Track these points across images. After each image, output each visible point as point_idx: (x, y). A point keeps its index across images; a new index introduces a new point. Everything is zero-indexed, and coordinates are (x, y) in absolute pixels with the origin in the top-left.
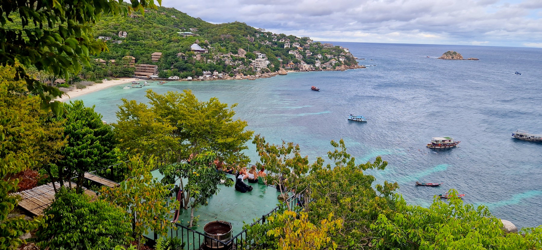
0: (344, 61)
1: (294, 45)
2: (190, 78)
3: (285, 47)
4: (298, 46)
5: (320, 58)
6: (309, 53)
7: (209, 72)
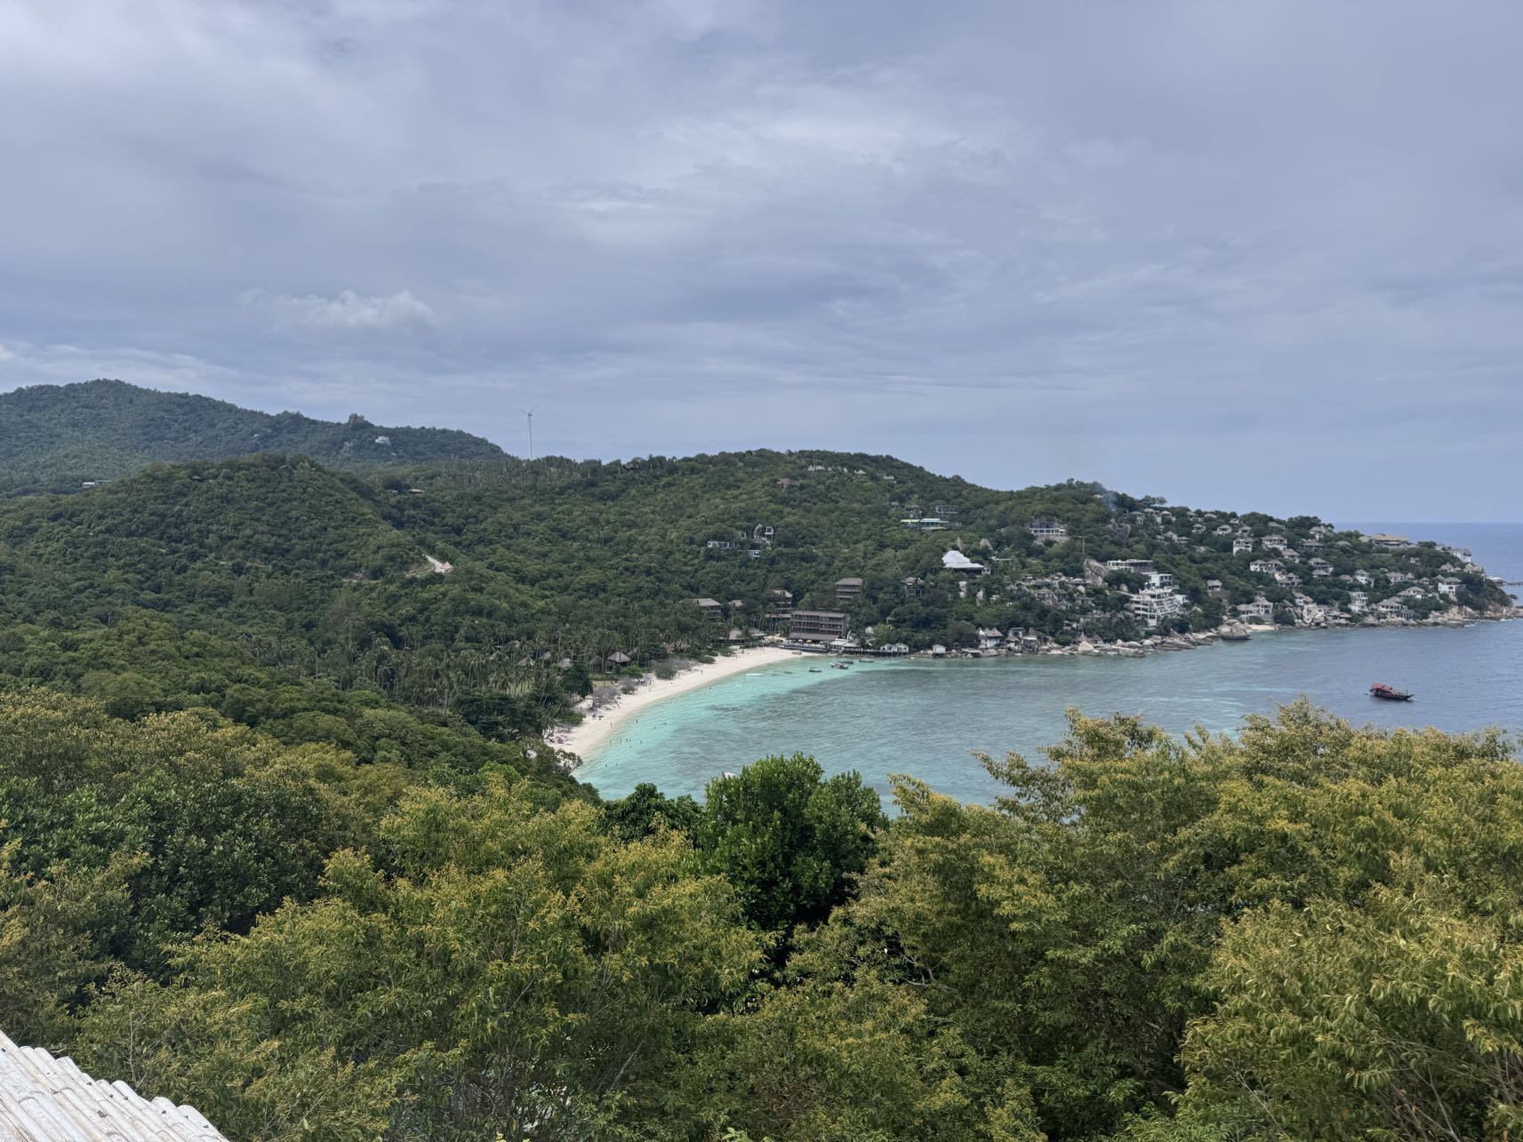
0: (1457, 594)
1: (1267, 544)
2: (940, 649)
3: (1235, 549)
4: (1281, 548)
5: (1364, 582)
6: (1322, 570)
7: (997, 633)
